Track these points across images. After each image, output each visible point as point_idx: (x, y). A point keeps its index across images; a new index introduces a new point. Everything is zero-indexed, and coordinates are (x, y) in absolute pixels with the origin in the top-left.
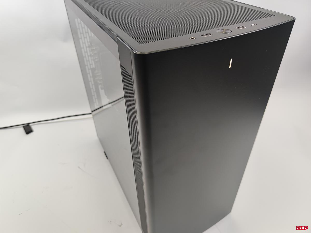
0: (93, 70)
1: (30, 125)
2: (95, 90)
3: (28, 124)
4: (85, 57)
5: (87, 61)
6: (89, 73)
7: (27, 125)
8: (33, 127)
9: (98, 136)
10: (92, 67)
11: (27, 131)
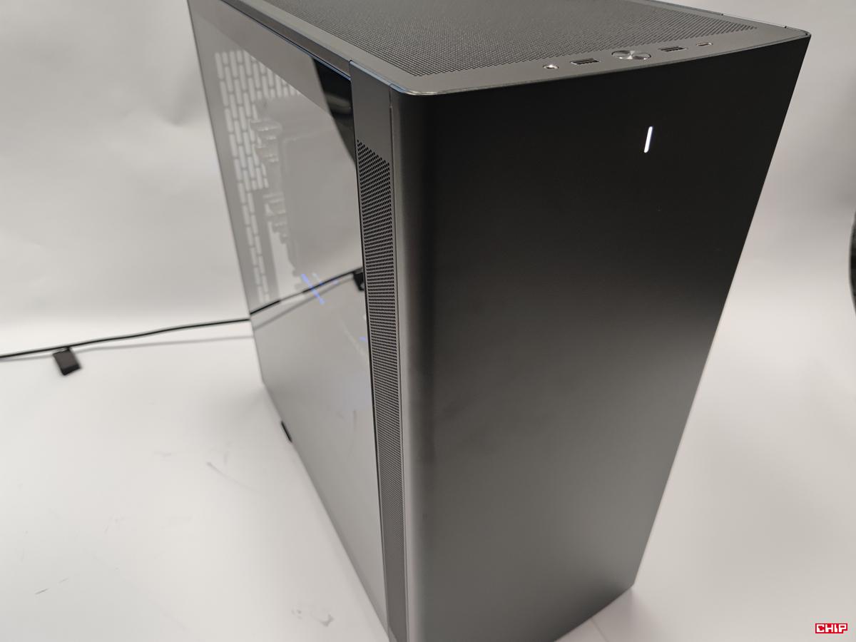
0: (258, 195)
1: (74, 349)
2: (259, 251)
3: (68, 348)
4: (238, 158)
5: (242, 169)
6: (247, 204)
7: (63, 350)
8: (82, 356)
9: (264, 380)
10: (254, 187)
11: (65, 366)
